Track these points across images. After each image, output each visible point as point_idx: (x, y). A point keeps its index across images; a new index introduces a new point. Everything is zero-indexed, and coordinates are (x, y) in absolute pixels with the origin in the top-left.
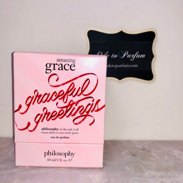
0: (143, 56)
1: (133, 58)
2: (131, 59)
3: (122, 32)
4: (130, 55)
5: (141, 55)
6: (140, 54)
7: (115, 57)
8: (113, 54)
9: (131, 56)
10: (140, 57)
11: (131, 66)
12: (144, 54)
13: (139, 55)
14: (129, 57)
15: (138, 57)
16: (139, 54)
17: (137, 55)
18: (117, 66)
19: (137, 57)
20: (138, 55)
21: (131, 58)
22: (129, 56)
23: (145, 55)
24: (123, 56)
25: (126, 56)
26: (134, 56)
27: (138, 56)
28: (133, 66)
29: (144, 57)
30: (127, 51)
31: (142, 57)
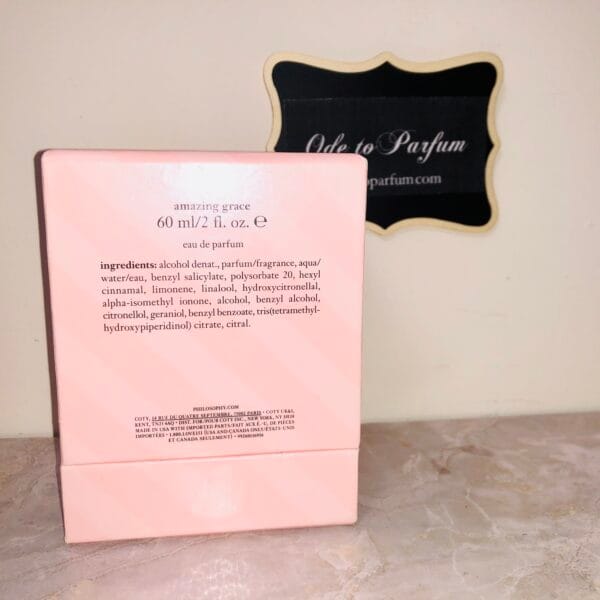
0: (458, 146)
1: (425, 154)
2: (421, 158)
3: (387, 67)
4: (417, 144)
5: (453, 143)
6: (448, 138)
7: (367, 150)
8: (359, 142)
9: (420, 146)
10: (450, 149)
11: (420, 180)
12: (461, 140)
13: (446, 143)
14: (414, 150)
15: (443, 150)
16: (444, 140)
17: (438, 145)
18: (374, 182)
19: (438, 150)
20: (441, 144)
21: (420, 153)
22: (412, 148)
23: (464, 143)
24: (393, 146)
25: (403, 148)
26: (428, 148)
27: (442, 147)
28: (426, 180)
29: (461, 149)
30: (406, 132)
31: (456, 149)
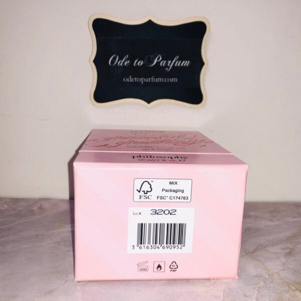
0: (186, 63)
1: (170, 67)
2: (167, 69)
3: (150, 22)
4: (165, 62)
5: (184, 62)
6: (181, 59)
7: (140, 64)
8: (136, 60)
9: (167, 63)
10: (182, 65)
13: (180, 62)
14: (164, 65)
16: (179, 60)
17: (175, 62)
19: (176, 65)
20: (177, 62)
21: (166, 66)
22: (163, 63)
23: (189, 62)
24: (153, 62)
25: (158, 63)
26: (171, 64)
27: (178, 64)
29: (187, 65)
30: (160, 55)
31: (185, 65)
